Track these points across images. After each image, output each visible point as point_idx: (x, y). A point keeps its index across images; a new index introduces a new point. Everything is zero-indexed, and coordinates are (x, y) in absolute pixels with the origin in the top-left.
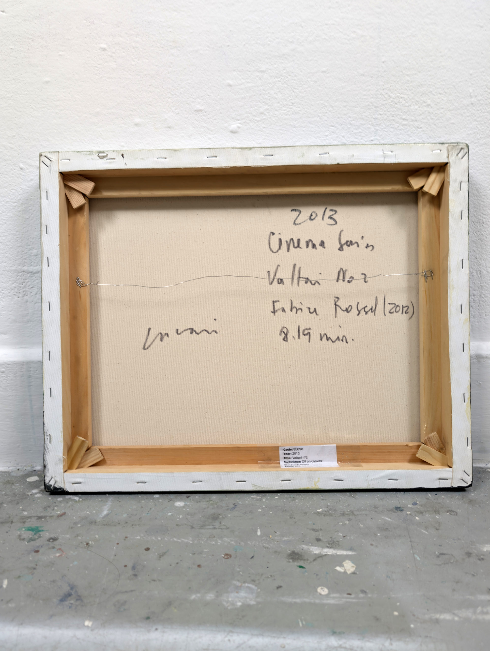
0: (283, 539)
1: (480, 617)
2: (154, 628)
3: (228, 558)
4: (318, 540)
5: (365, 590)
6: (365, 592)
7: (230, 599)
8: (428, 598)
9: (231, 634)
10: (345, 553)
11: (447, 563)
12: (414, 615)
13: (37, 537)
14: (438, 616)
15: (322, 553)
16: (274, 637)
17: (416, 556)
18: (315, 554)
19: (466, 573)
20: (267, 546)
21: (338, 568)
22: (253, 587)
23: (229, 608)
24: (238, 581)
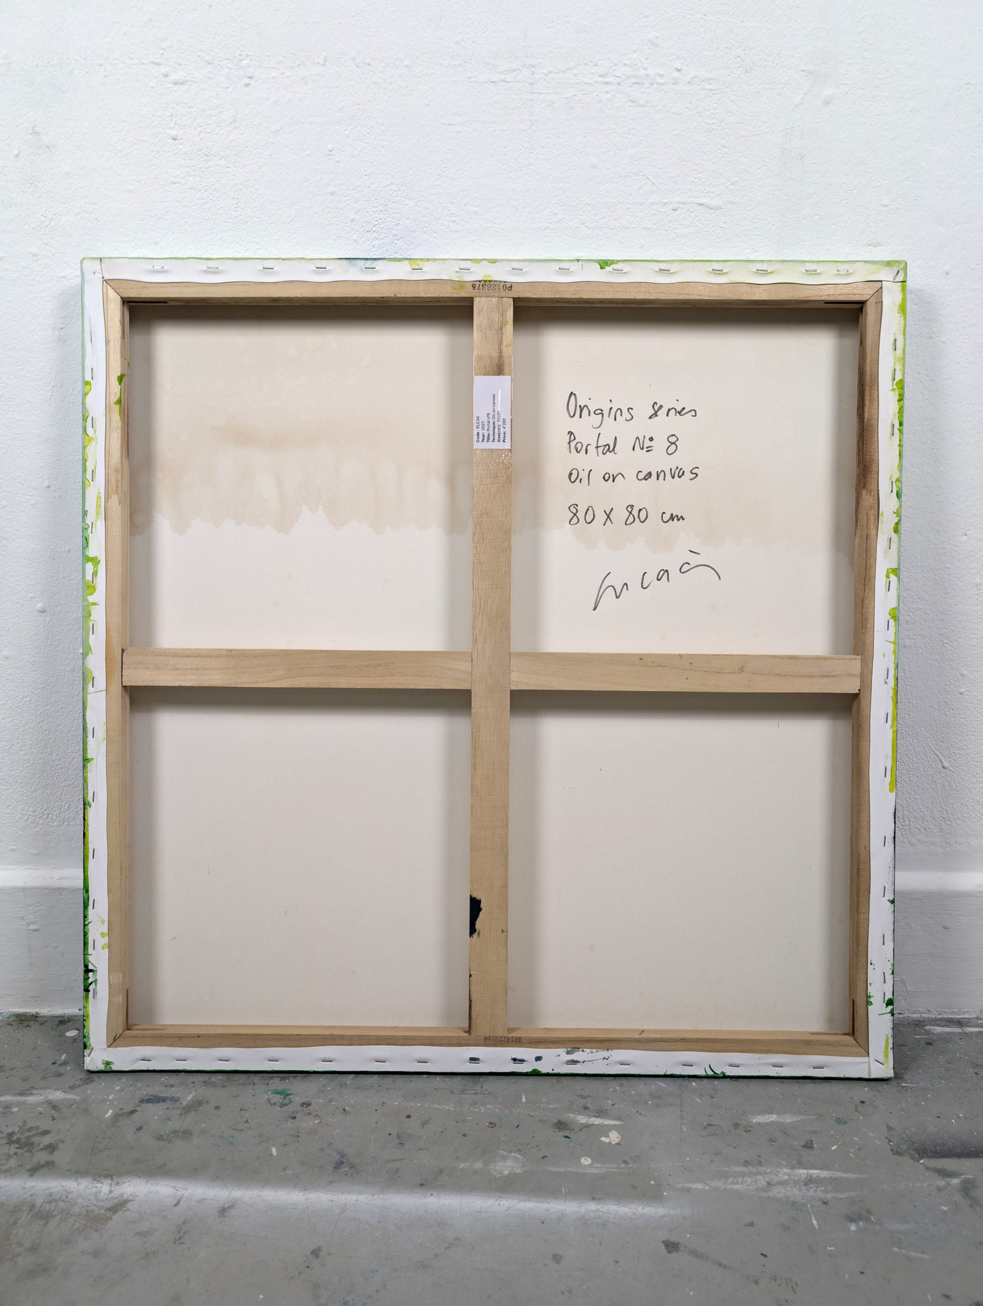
0: (550, 1107)
1: (729, 1187)
2: (430, 1194)
3: (493, 1127)
4: (586, 1108)
5: (627, 1160)
6: (627, 1162)
7: (497, 1168)
8: (685, 1169)
9: (500, 1199)
10: (612, 1122)
11: (712, 1135)
12: (669, 1185)
13: (288, 1102)
14: (690, 1185)
15: (588, 1122)
16: (539, 1202)
17: (683, 1126)
18: (582, 1123)
19: (728, 1145)
20: (533, 1114)
21: (603, 1139)
22: (519, 1156)
23: (497, 1176)
24: (504, 1150)
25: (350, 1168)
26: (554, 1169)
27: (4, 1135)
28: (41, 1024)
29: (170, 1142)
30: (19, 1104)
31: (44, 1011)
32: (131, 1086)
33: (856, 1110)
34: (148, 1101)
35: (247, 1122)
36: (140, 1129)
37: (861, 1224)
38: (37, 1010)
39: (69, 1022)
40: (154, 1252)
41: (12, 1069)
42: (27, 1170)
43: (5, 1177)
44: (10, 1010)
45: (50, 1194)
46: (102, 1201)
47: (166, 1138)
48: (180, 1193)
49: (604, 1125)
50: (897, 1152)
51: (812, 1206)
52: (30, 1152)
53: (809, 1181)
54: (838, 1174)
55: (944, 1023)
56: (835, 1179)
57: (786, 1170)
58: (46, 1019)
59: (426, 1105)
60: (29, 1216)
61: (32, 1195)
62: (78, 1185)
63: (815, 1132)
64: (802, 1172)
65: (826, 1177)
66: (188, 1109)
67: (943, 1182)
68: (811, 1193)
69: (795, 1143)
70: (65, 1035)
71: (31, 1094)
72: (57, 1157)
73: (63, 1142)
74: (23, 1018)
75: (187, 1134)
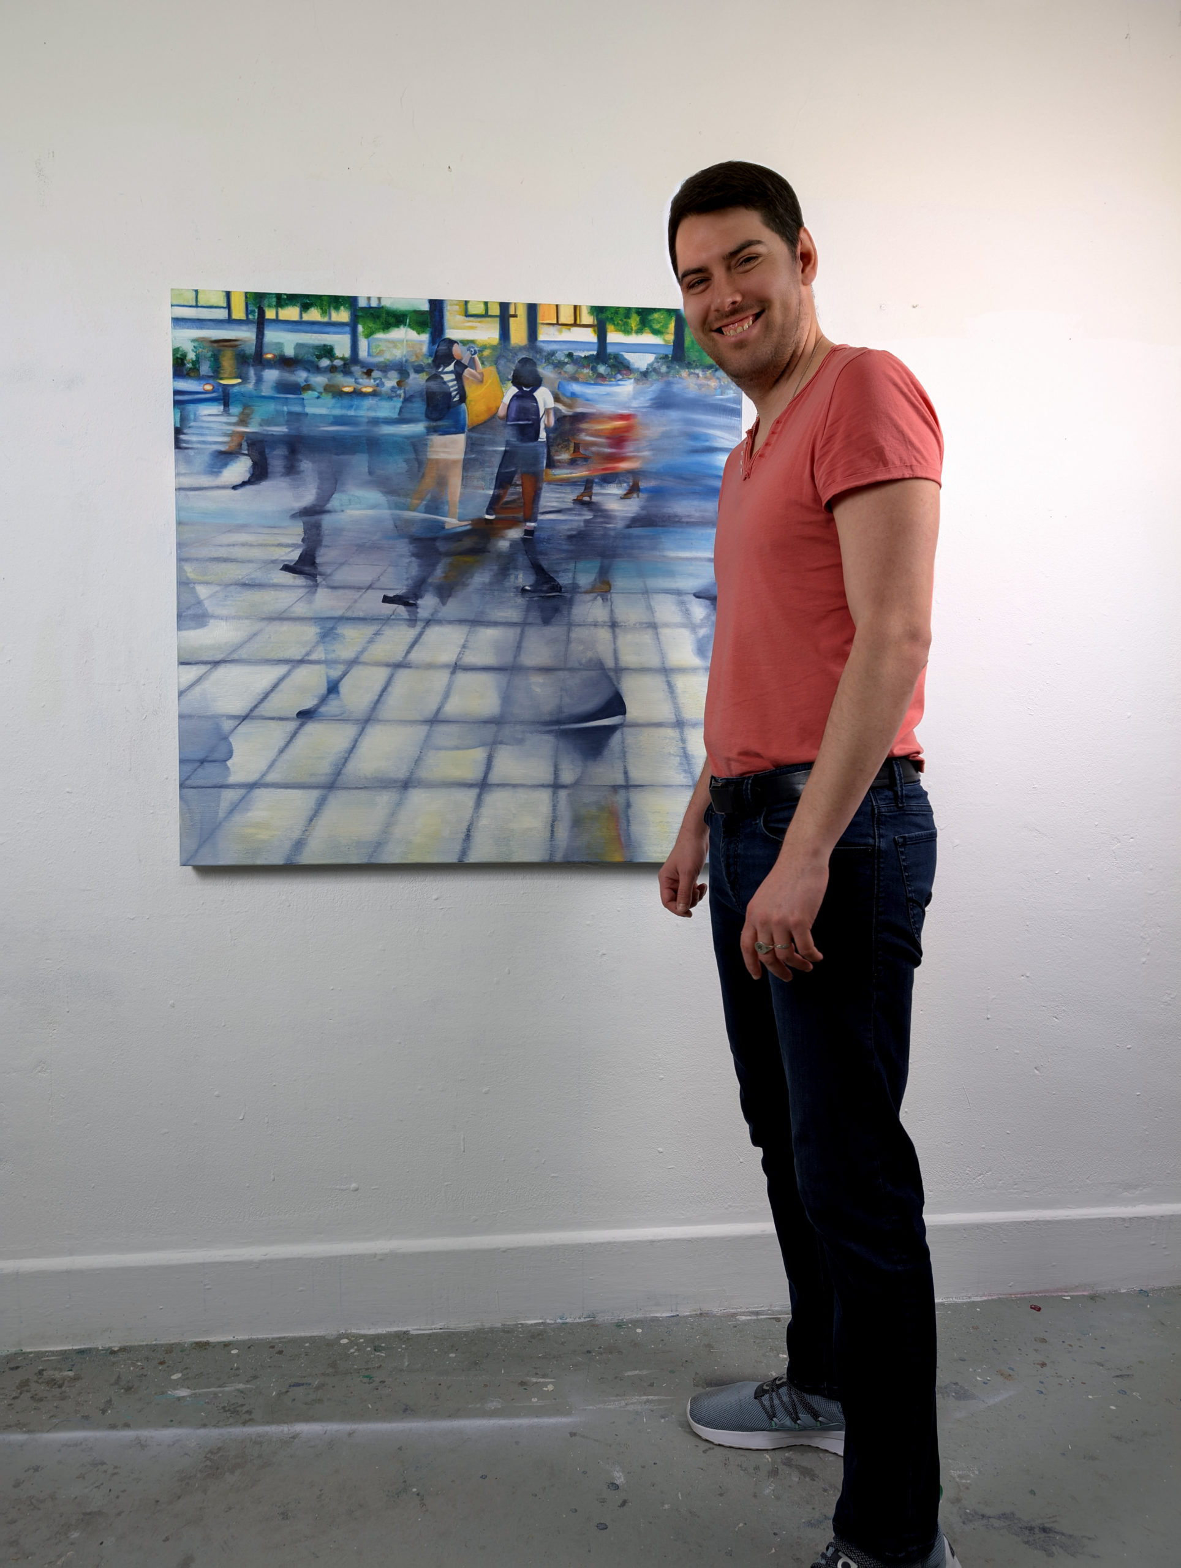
0: (517, 1375)
1: (606, 1407)
2: (454, 1420)
3: (486, 1387)
4: (537, 1374)
5: (555, 1397)
6: (555, 1399)
7: (488, 1406)
8: (585, 1400)
9: (489, 1420)
10: (550, 1380)
11: (603, 1382)
12: (575, 1408)
13: (373, 1381)
14: (587, 1407)
15: (538, 1381)
16: (509, 1420)
17: (588, 1381)
18: (534, 1382)
19: (610, 1387)
20: (507, 1379)
21: (545, 1389)
22: (500, 1400)
23: (488, 1410)
24: (492, 1397)
25: (412, 1411)
26: (518, 1405)
27: (220, 1408)
28: (213, 1347)
29: (312, 1405)
30: (221, 1392)
31: (212, 1339)
32: (281, 1378)
33: (682, 1365)
34: (294, 1386)
35: (352, 1393)
36: (294, 1400)
37: (666, 1418)
38: (209, 1339)
39: (230, 1345)
40: (320, 1454)
41: (208, 1374)
42: (241, 1423)
44: (190, 1340)
45: (258, 1433)
46: (286, 1434)
47: (309, 1403)
48: (325, 1428)
49: (546, 1382)
50: (695, 1385)
51: (645, 1413)
52: (239, 1415)
53: (648, 1401)
54: (662, 1397)
56: (659, 1400)
57: (637, 1397)
58: (215, 1344)
59: (449, 1378)
60: (252, 1443)
61: (248, 1434)
62: (271, 1428)
63: (656, 1378)
64: (645, 1397)
65: (656, 1400)
66: (318, 1388)
68: (647, 1407)
69: (645, 1384)
70: (231, 1353)
71: (225, 1386)
72: (253, 1416)
73: (255, 1409)
74: (200, 1345)
75: (320, 1401)
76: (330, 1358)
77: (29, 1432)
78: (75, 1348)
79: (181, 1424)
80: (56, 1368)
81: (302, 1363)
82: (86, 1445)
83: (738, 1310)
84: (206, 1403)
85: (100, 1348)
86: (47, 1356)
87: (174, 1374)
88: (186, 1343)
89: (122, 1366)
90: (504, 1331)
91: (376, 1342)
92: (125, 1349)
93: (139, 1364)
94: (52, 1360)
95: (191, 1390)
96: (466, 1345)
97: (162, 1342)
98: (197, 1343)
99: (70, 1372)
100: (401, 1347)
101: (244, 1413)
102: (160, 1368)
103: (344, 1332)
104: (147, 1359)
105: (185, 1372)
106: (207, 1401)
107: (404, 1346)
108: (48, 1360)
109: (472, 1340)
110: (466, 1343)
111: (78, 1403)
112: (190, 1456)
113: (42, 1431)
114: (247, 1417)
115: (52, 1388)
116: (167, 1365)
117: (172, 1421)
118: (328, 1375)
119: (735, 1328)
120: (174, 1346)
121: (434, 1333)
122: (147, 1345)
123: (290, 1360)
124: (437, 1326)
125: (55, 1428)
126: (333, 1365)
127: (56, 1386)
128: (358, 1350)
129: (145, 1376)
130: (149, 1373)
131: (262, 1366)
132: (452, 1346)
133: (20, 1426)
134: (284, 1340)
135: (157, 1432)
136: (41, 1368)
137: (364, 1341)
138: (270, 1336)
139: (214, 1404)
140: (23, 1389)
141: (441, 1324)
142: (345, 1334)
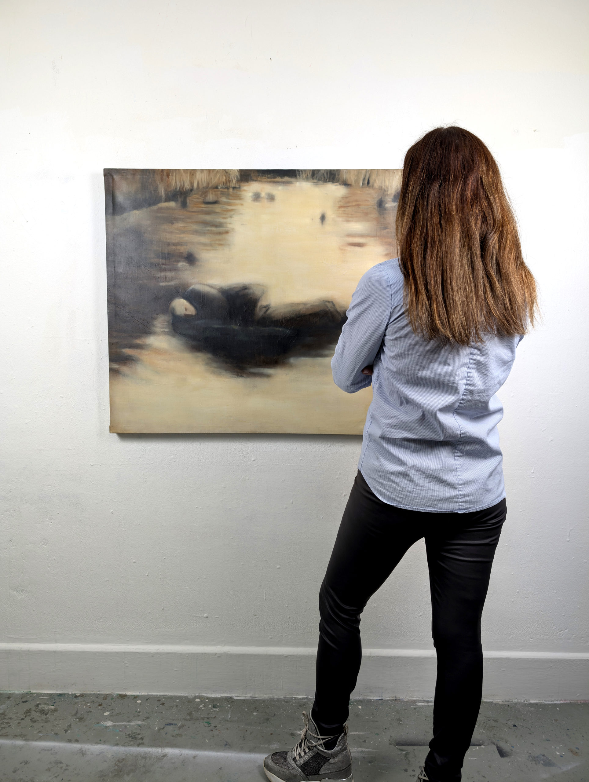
25: (229, 746)
27: (127, 735)
28: (128, 698)
29: (176, 737)
30: (129, 725)
31: (129, 693)
32: (161, 720)
33: (383, 731)
34: (168, 725)
35: (198, 732)
36: (167, 733)
37: (372, 764)
38: (127, 693)
39: (137, 697)
40: (177, 768)
41: (123, 714)
42: (137, 745)
43: (131, 747)
44: (117, 693)
45: (145, 752)
46: (160, 754)
47: (175, 736)
48: (181, 752)
50: (390, 744)
51: (360, 759)
52: (136, 740)
53: (362, 751)
54: (370, 750)
55: (423, 702)
56: (369, 751)
57: (356, 749)
58: (129, 696)
59: (252, 728)
60: (141, 757)
61: (140, 752)
62: (152, 749)
63: (368, 737)
64: (360, 749)
65: (367, 751)
66: (180, 727)
67: (400, 753)
68: (361, 755)
69: (361, 741)
70: (137, 702)
71: (131, 722)
72: (144, 741)
73: (145, 737)
74: (122, 696)
75: (181, 735)
76: (189, 710)
77: (27, 740)
78: (57, 692)
79: (105, 742)
80: (46, 703)
81: (173, 712)
82: (54, 751)
83: (417, 699)
84: (120, 731)
85: (70, 694)
86: (43, 696)
87: (106, 712)
88: (114, 694)
89: (80, 705)
90: (285, 701)
91: (214, 702)
92: (83, 695)
93: (89, 704)
94: (45, 698)
95: (113, 722)
96: (263, 708)
97: (101, 693)
98: (120, 695)
99: (53, 706)
100: (227, 706)
101: (139, 739)
102: (99, 708)
103: (198, 694)
104: (93, 702)
105: (111, 711)
106: (120, 730)
107: (229, 706)
108: (43, 698)
109: (267, 705)
110: (263, 707)
111: (54, 725)
112: (107, 762)
113: (33, 740)
114: (140, 741)
115: (42, 715)
116: (102, 706)
117: (101, 740)
118: (186, 720)
119: (415, 710)
120: (108, 696)
121: (246, 699)
122: (94, 694)
123: (168, 709)
124: (248, 695)
125: (40, 739)
126: (190, 714)
127: (44, 714)
128: (204, 706)
129: (91, 712)
130: (93, 710)
131: (152, 711)
132: (256, 708)
133: (22, 736)
134: (166, 697)
135: (92, 746)
136: (38, 703)
137: (208, 701)
138: (159, 694)
139: (124, 732)
140: (27, 714)
141: (250, 694)
142: (198, 696)
